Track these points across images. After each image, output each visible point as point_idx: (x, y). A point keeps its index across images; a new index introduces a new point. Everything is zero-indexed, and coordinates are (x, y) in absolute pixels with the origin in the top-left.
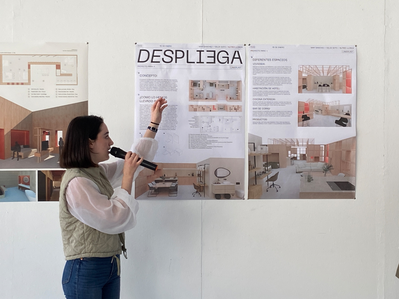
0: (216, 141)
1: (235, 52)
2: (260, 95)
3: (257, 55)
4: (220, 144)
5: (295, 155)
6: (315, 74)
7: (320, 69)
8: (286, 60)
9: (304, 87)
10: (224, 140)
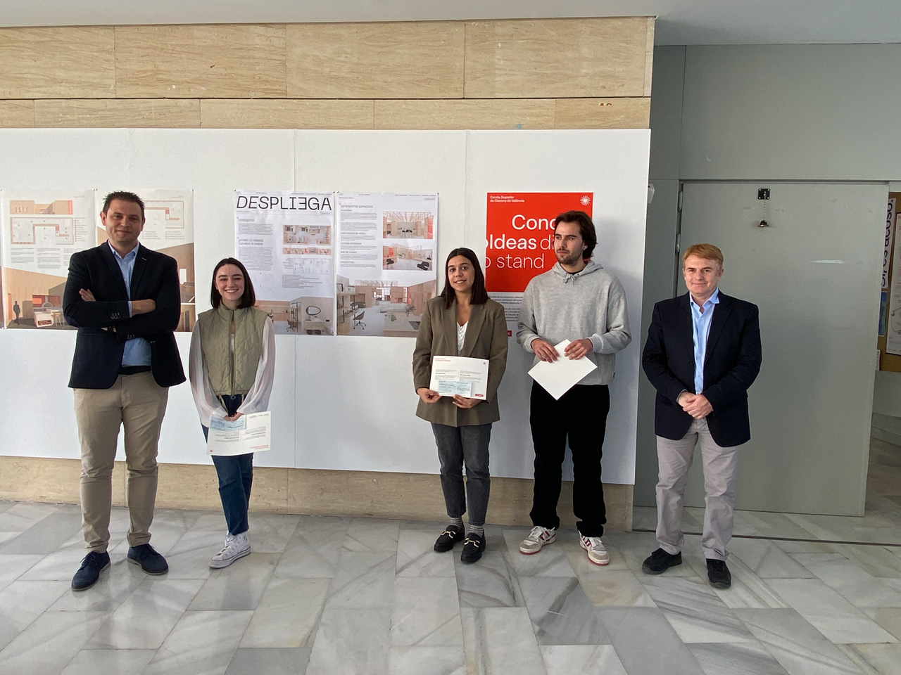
0: (308, 282)
1: (325, 199)
2: (348, 239)
3: (344, 202)
4: (311, 285)
5: (380, 296)
6: (400, 221)
7: (404, 215)
8: (372, 207)
9: (389, 232)
10: (315, 281)
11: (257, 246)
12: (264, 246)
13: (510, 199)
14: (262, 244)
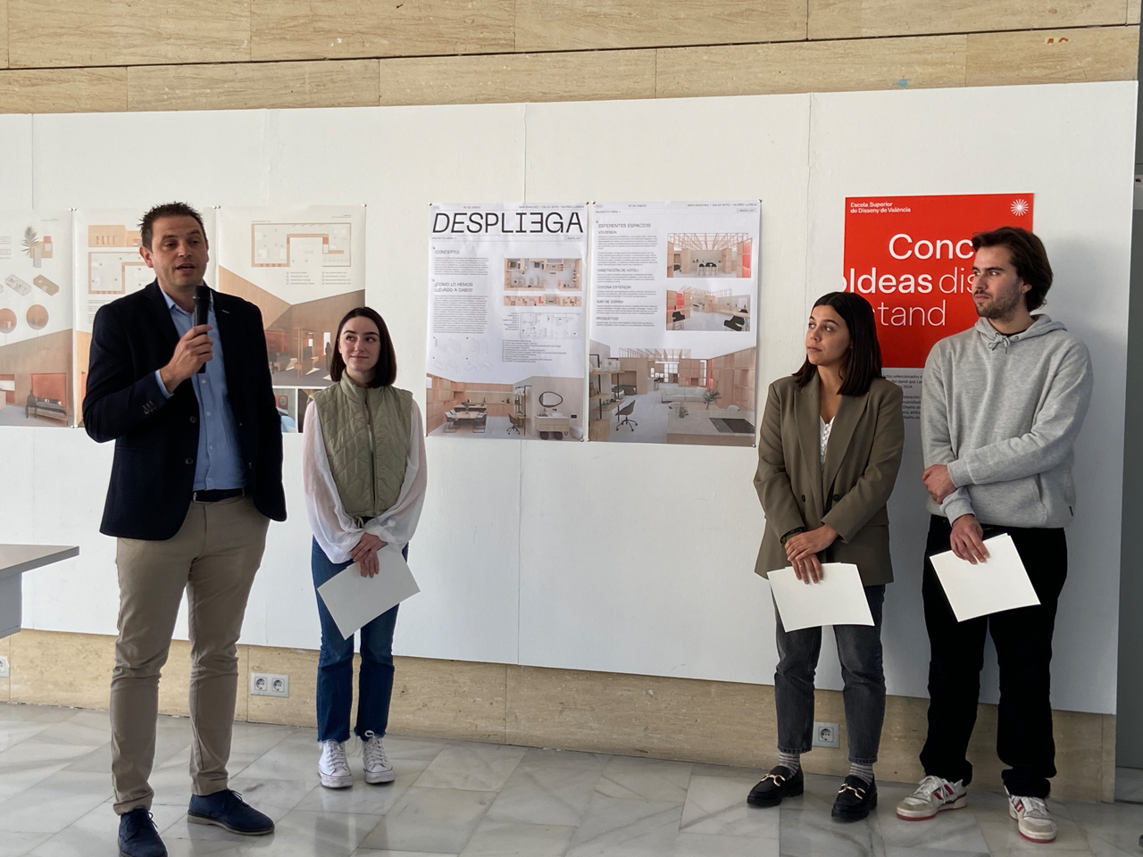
0: (543, 352)
1: (573, 214)
2: (609, 281)
3: (604, 219)
4: (548, 356)
5: (662, 376)
6: (695, 248)
7: (702, 239)
8: (649, 225)
9: (677, 268)
10: (555, 349)
11: (463, 293)
12: (473, 293)
13: (883, 209)
14: (471, 290)
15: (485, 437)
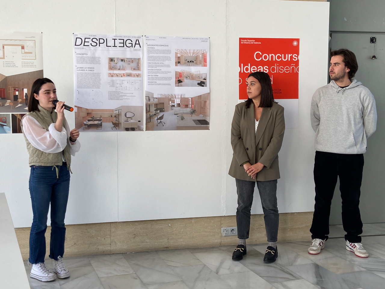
0: (126, 96)
1: (137, 40)
2: (152, 67)
3: (150, 42)
4: (128, 98)
5: (174, 104)
6: (185, 55)
7: (188, 51)
9: (179, 62)
10: (131, 95)
11: (90, 72)
12: (94, 72)
13: (252, 42)
14: (94, 70)
15: (102, 131)
